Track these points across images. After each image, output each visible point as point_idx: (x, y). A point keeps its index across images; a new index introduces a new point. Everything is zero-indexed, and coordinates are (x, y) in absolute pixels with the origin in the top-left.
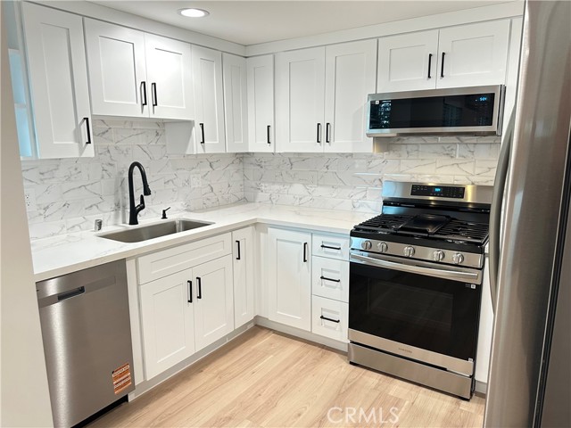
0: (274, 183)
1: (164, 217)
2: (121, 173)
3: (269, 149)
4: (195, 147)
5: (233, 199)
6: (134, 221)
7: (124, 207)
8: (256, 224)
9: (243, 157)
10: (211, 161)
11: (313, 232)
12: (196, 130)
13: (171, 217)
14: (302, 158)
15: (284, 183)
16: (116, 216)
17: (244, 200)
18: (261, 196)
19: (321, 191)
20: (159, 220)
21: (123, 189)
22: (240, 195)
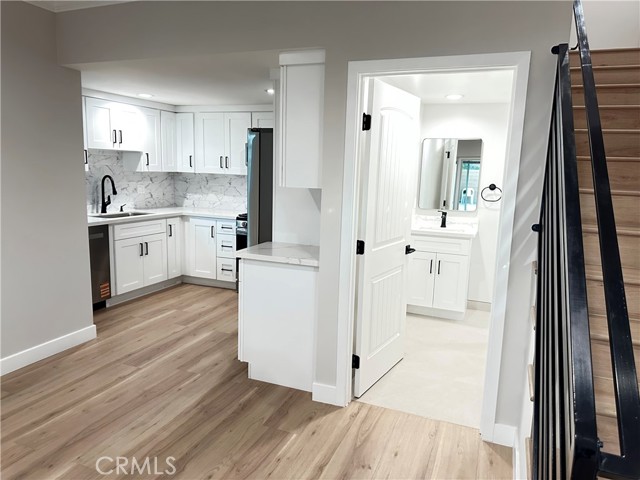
0: (196, 193)
1: (122, 210)
2: (96, 182)
3: (191, 170)
4: (142, 167)
5: (167, 204)
6: (104, 211)
7: (98, 203)
8: (182, 217)
9: (173, 176)
10: (152, 177)
11: (217, 219)
12: (143, 158)
13: (125, 211)
14: (213, 177)
15: (202, 193)
16: (93, 208)
17: (175, 205)
18: (186, 202)
19: (226, 198)
20: (118, 212)
21: (97, 192)
22: (172, 201)
